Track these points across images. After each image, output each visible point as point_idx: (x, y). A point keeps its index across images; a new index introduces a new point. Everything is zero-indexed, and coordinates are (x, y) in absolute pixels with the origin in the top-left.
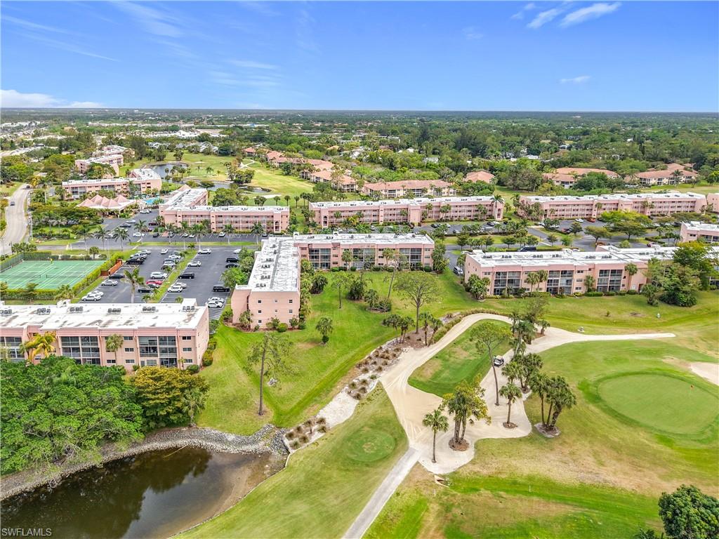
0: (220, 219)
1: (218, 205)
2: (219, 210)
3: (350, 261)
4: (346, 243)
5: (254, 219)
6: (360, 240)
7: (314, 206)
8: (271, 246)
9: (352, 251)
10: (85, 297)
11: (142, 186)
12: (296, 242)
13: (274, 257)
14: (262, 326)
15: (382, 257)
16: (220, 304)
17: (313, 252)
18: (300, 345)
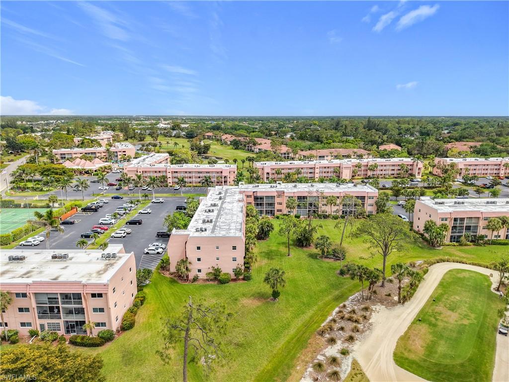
0: (175, 175)
1: (175, 164)
2: (176, 167)
3: (294, 208)
4: (290, 191)
5: (206, 175)
6: (303, 188)
7: (258, 165)
8: (218, 193)
9: (296, 199)
10: (23, 242)
11: (119, 153)
12: (242, 190)
13: (219, 203)
14: (202, 275)
15: (326, 205)
16: (160, 250)
17: (258, 200)
18: (245, 301)
